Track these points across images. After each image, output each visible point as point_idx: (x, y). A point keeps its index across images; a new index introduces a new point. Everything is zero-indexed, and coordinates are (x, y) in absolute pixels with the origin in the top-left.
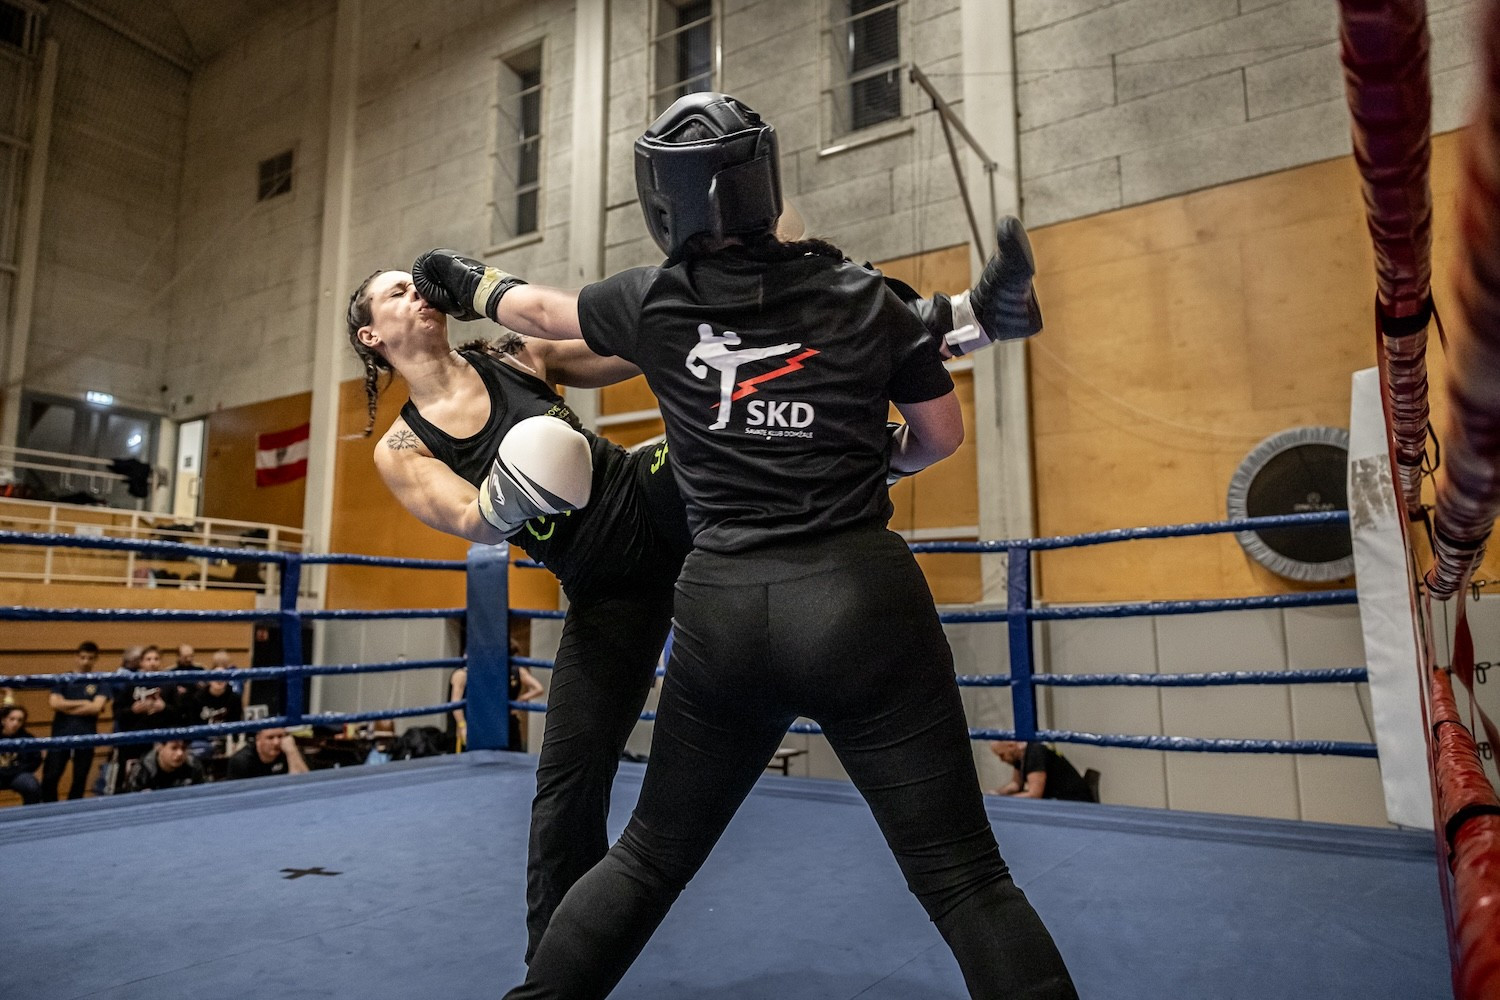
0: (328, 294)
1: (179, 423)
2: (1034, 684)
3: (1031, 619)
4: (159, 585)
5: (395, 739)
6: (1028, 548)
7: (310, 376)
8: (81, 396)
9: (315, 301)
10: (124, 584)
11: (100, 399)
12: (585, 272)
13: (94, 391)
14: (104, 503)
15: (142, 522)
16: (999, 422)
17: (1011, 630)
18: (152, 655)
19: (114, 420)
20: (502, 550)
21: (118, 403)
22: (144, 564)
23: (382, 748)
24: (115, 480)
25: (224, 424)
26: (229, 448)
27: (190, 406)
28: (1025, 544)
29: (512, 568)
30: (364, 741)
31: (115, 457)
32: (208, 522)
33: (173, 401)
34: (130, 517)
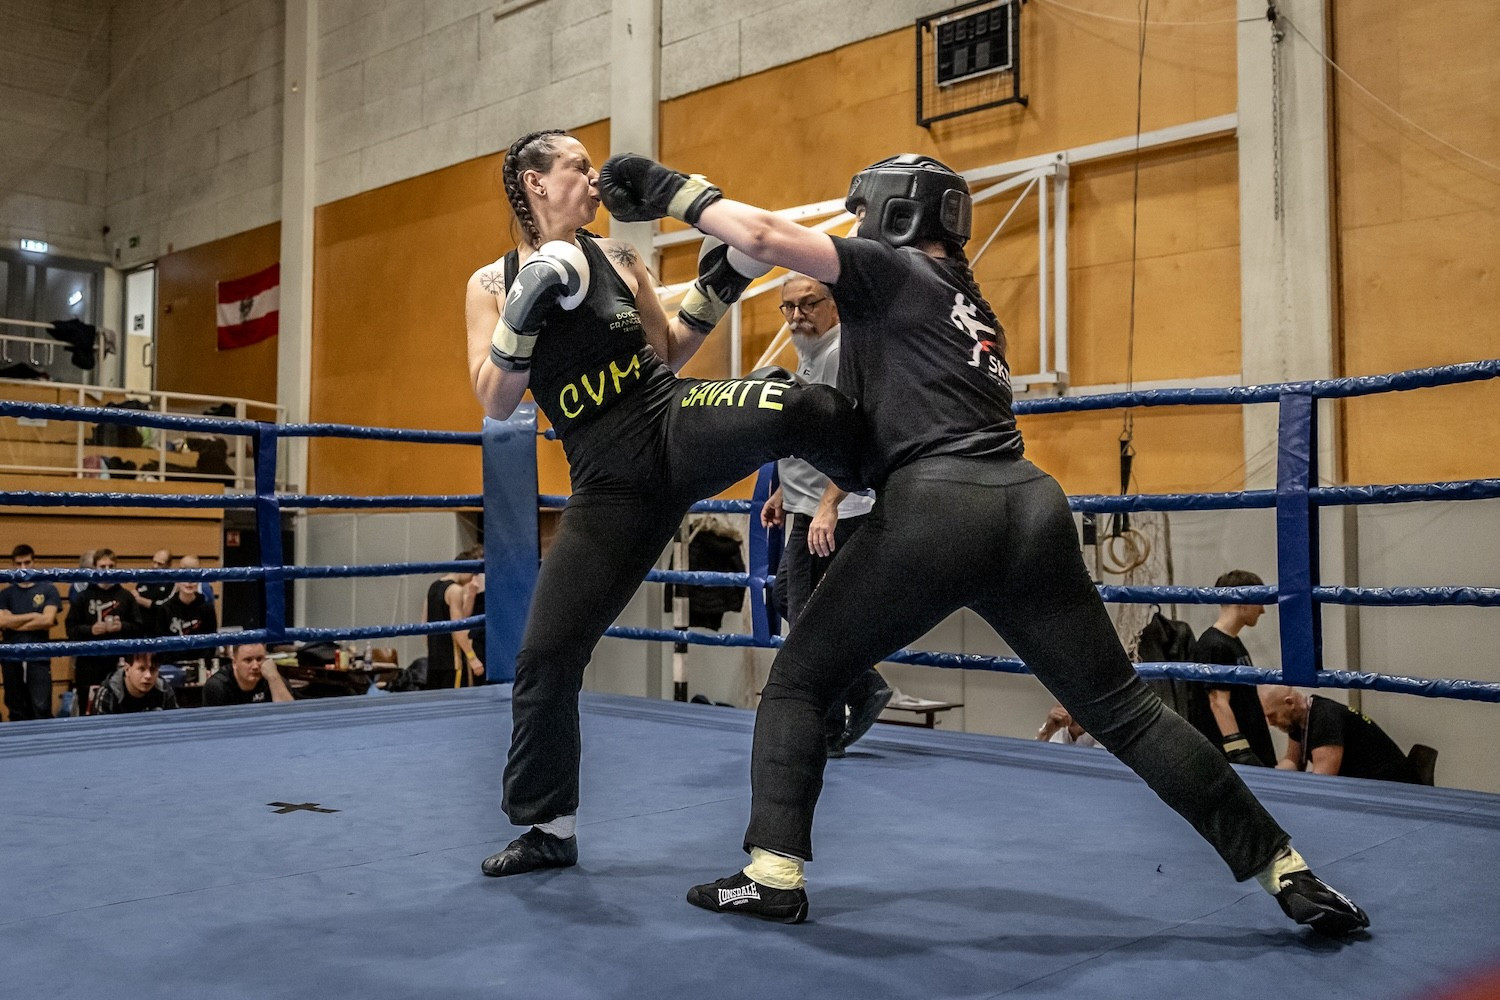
0: (295, 89)
1: (125, 273)
2: (1317, 601)
3: (1315, 503)
4: (113, 476)
5: (400, 671)
6: (1315, 395)
7: (277, 201)
8: (14, 245)
9: (279, 100)
10: (75, 475)
11: (35, 248)
12: (634, 29)
13: (28, 238)
14: (46, 377)
15: (88, 396)
16: (1279, 211)
17: (1279, 519)
18: (105, 561)
19: (52, 273)
20: (527, 417)
21: (54, 251)
22: (95, 451)
23: (383, 684)
24: (55, 346)
25: (178, 271)
26: (185, 301)
27: (136, 250)
28: (1308, 387)
29: (540, 439)
30: (360, 672)
31: (53, 319)
32: (164, 395)
33: (116, 245)
34: (77, 392)
